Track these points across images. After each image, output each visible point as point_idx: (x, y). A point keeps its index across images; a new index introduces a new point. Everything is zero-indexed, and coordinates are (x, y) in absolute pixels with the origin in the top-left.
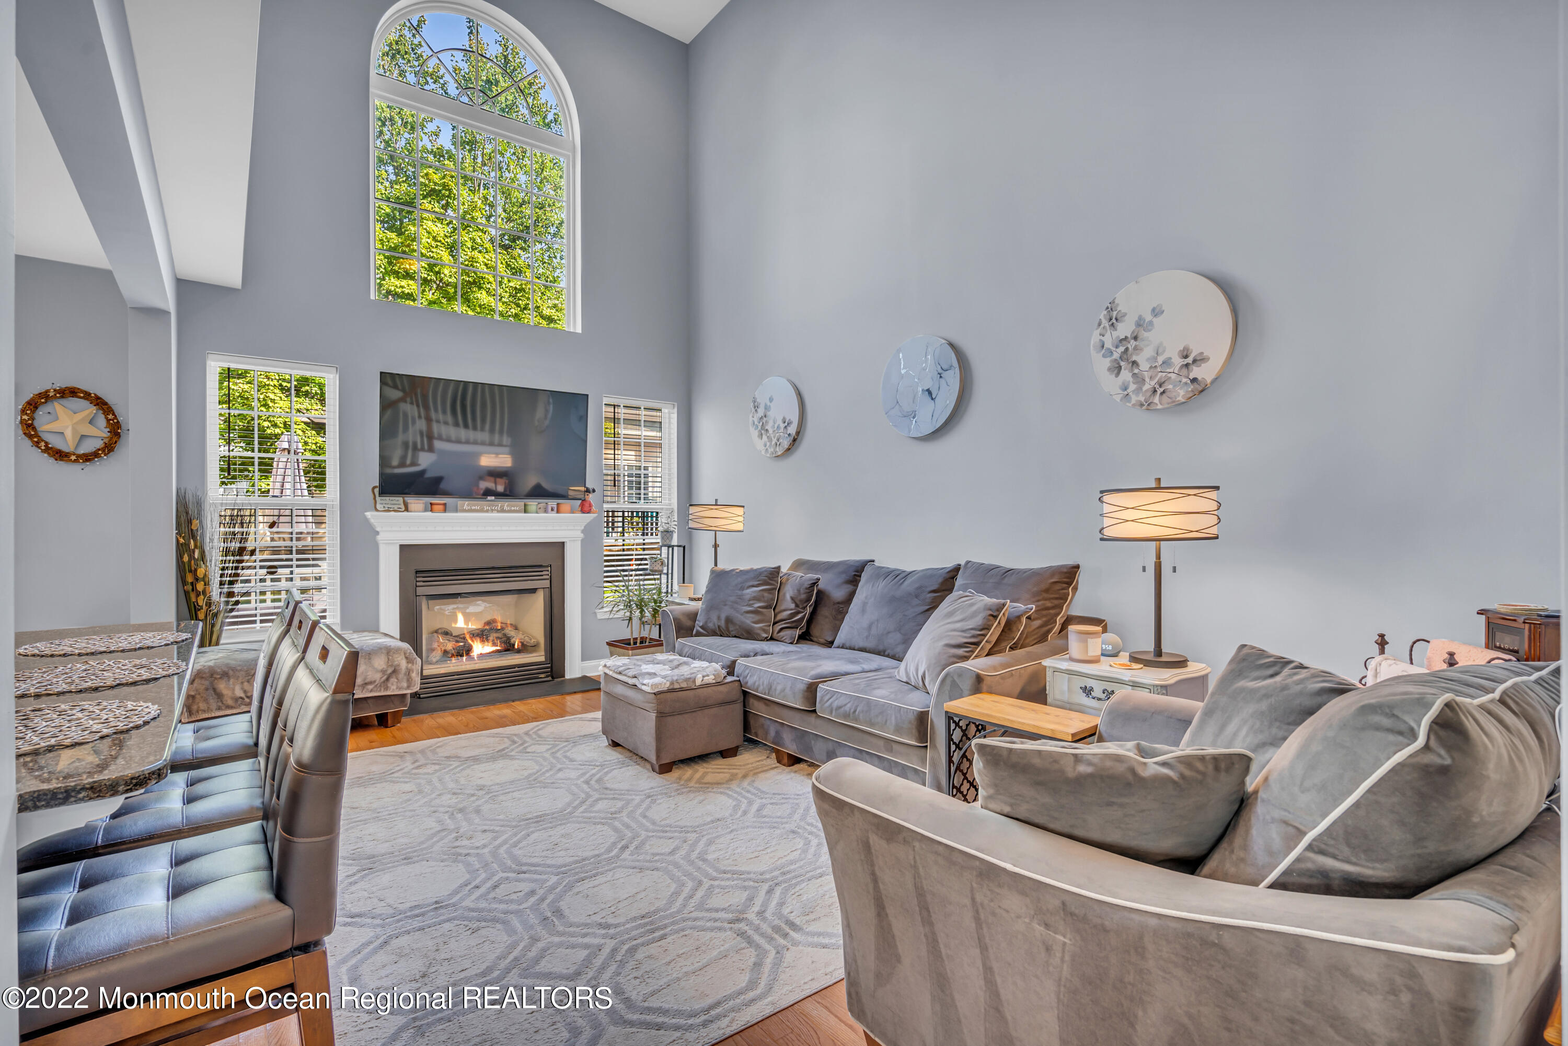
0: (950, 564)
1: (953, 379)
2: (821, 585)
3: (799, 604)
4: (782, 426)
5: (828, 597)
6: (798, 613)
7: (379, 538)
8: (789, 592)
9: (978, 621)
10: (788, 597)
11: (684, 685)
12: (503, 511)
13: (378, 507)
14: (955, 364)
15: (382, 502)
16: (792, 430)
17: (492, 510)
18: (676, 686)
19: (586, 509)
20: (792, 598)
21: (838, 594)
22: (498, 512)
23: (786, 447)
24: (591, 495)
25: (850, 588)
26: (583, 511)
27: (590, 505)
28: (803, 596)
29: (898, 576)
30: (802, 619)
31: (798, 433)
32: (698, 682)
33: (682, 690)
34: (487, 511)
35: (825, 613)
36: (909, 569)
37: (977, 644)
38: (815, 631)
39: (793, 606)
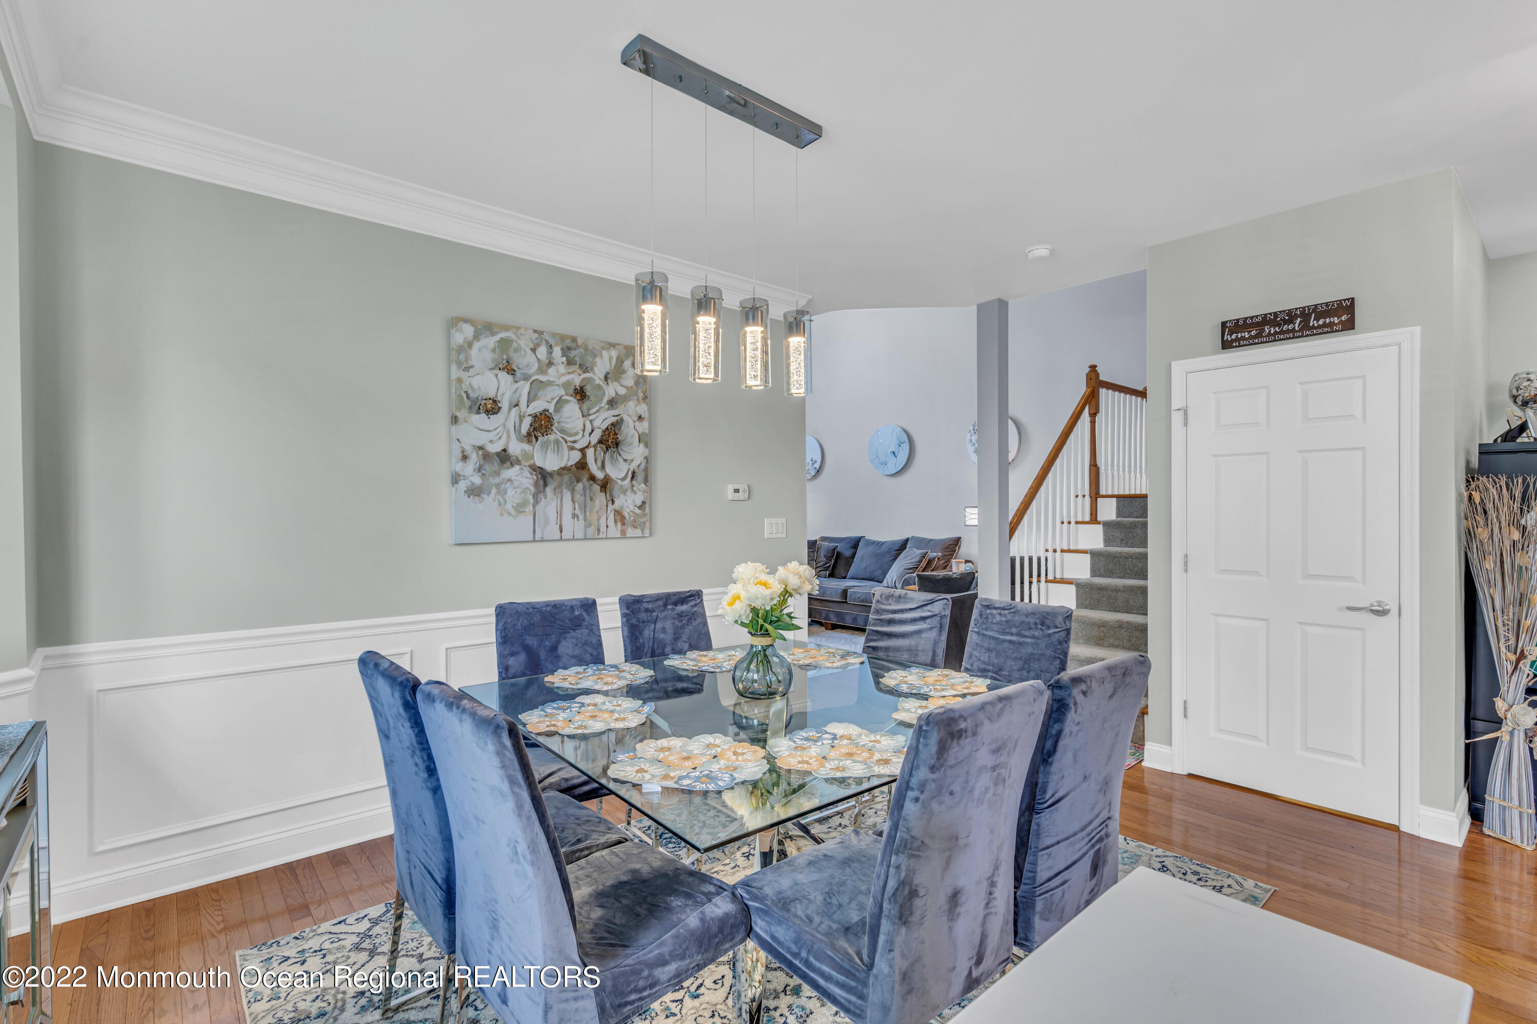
0: (904, 537)
1: (906, 447)
2: (838, 549)
3: (829, 558)
4: (811, 463)
5: (842, 555)
6: (828, 563)
8: (822, 553)
9: (917, 559)
10: (822, 555)
14: (907, 441)
16: (817, 465)
20: (825, 556)
21: (848, 553)
23: (813, 474)
25: (853, 550)
28: (830, 555)
29: (880, 544)
30: (830, 566)
31: (820, 467)
35: (841, 563)
36: (883, 540)
37: (917, 568)
38: (837, 572)
39: (825, 559)
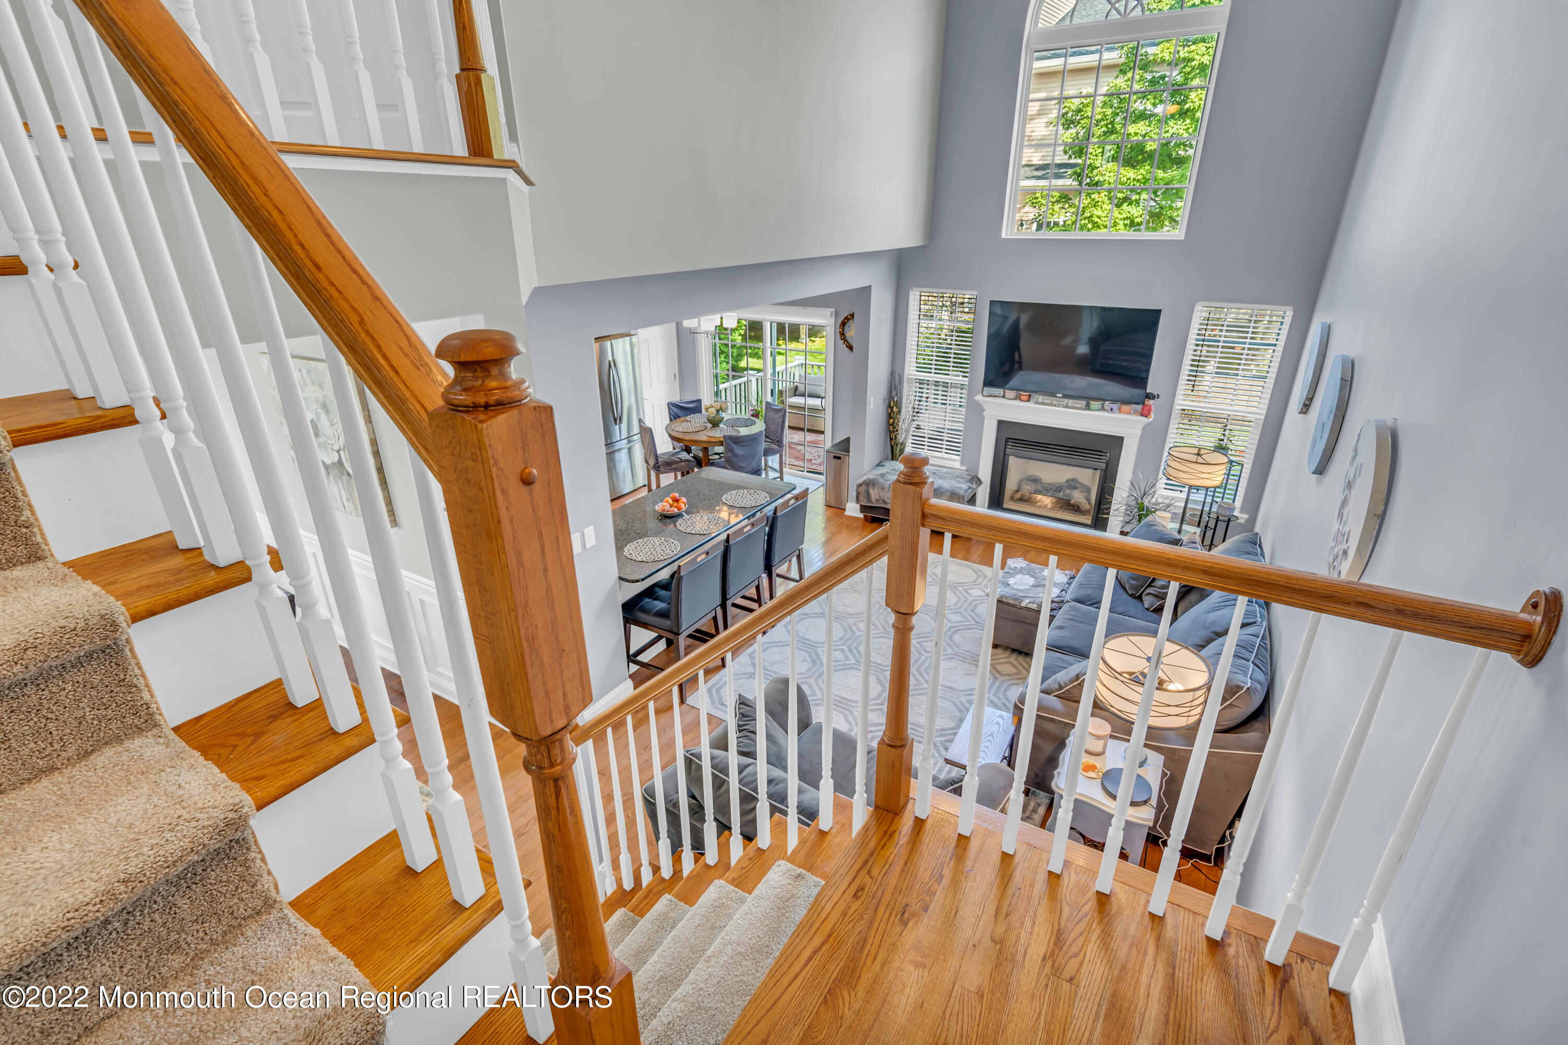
7: (985, 413)
11: (1011, 602)
12: (1067, 407)
13: (985, 393)
15: (988, 390)
17: (1059, 406)
18: (1004, 600)
19: (1145, 412)
22: (1064, 407)
24: (1151, 402)
26: (1142, 415)
27: (1150, 410)
32: (1023, 604)
33: (1008, 604)
34: (1055, 406)
